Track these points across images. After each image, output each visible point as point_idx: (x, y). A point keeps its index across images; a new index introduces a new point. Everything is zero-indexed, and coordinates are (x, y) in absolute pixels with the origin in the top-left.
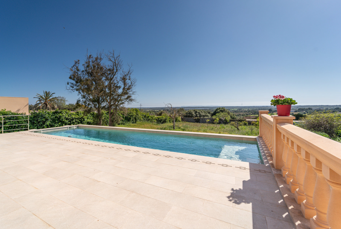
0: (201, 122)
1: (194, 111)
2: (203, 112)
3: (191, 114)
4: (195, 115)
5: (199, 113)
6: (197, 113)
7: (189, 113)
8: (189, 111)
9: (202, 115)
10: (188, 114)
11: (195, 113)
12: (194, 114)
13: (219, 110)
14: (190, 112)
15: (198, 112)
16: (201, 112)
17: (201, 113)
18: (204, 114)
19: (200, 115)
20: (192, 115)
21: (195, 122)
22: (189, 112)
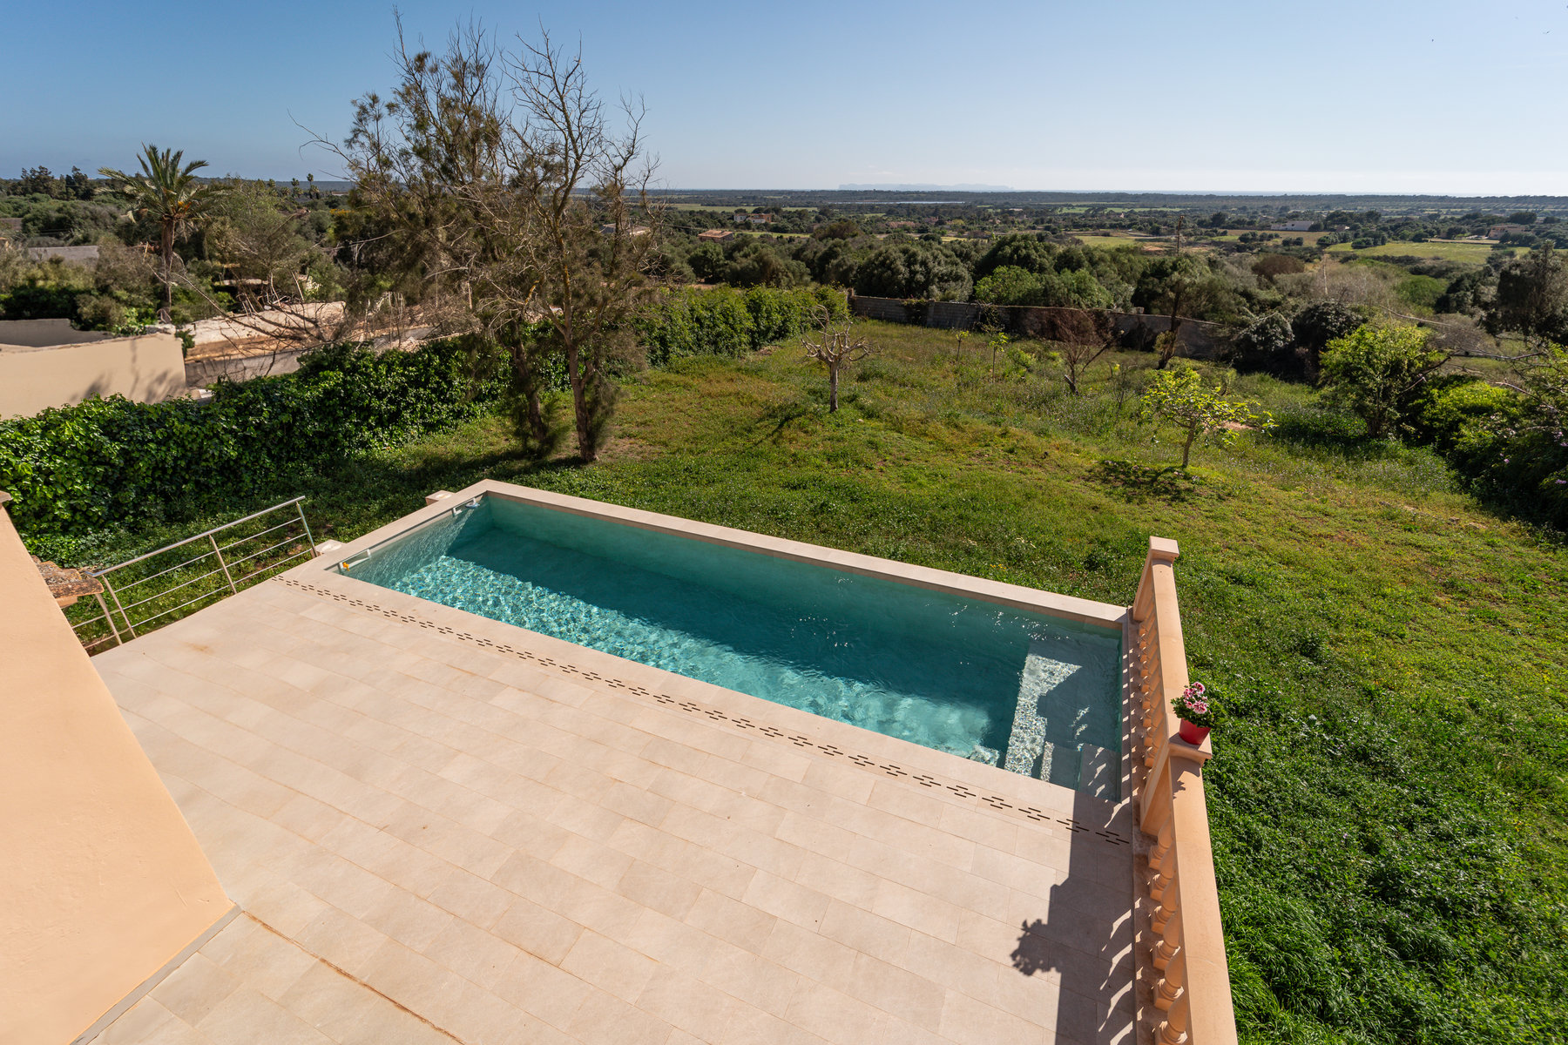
0: (929, 320)
1: (905, 251)
2: (942, 258)
3: (889, 268)
4: (907, 275)
5: (924, 263)
6: (915, 262)
7: (883, 264)
8: (880, 254)
9: (936, 275)
10: (877, 268)
11: (909, 266)
12: (903, 269)
13: (1008, 250)
14: (886, 259)
15: (919, 258)
16: (936, 258)
17: (931, 265)
18: (943, 269)
19: (928, 271)
20: (893, 273)
21: (905, 324)
22: (881, 258)
